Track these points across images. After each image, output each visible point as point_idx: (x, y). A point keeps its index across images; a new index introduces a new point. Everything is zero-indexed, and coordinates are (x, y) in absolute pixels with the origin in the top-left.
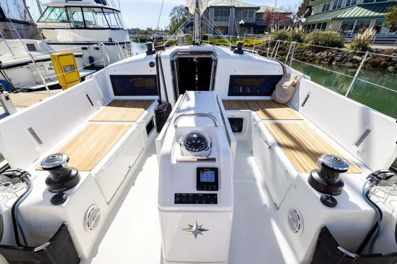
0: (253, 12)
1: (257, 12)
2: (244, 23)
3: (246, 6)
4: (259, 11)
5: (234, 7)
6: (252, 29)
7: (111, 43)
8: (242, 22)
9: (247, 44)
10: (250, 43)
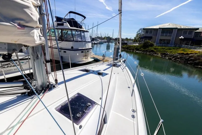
0: (192, 32)
1: (196, 31)
2: (183, 38)
3: (187, 28)
4: (198, 31)
5: (177, 28)
6: (190, 42)
7: (72, 49)
8: (182, 37)
9: (184, 52)
10: (186, 52)
